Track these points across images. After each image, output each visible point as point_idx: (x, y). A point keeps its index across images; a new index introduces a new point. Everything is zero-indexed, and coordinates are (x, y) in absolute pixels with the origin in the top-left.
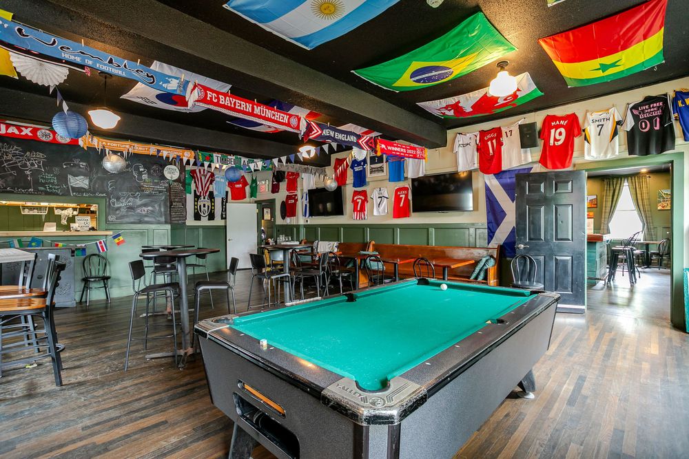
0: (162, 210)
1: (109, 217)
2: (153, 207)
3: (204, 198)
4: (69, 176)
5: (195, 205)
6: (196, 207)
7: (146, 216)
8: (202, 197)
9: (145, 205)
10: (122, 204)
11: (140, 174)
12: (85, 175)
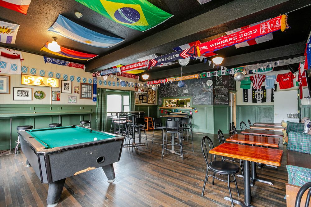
0: (210, 99)
1: (193, 103)
2: (207, 98)
3: (259, 90)
4: (184, 90)
5: (253, 95)
6: (254, 96)
7: (204, 102)
8: (258, 90)
9: (204, 97)
10: (197, 98)
11: (202, 85)
12: (187, 89)
